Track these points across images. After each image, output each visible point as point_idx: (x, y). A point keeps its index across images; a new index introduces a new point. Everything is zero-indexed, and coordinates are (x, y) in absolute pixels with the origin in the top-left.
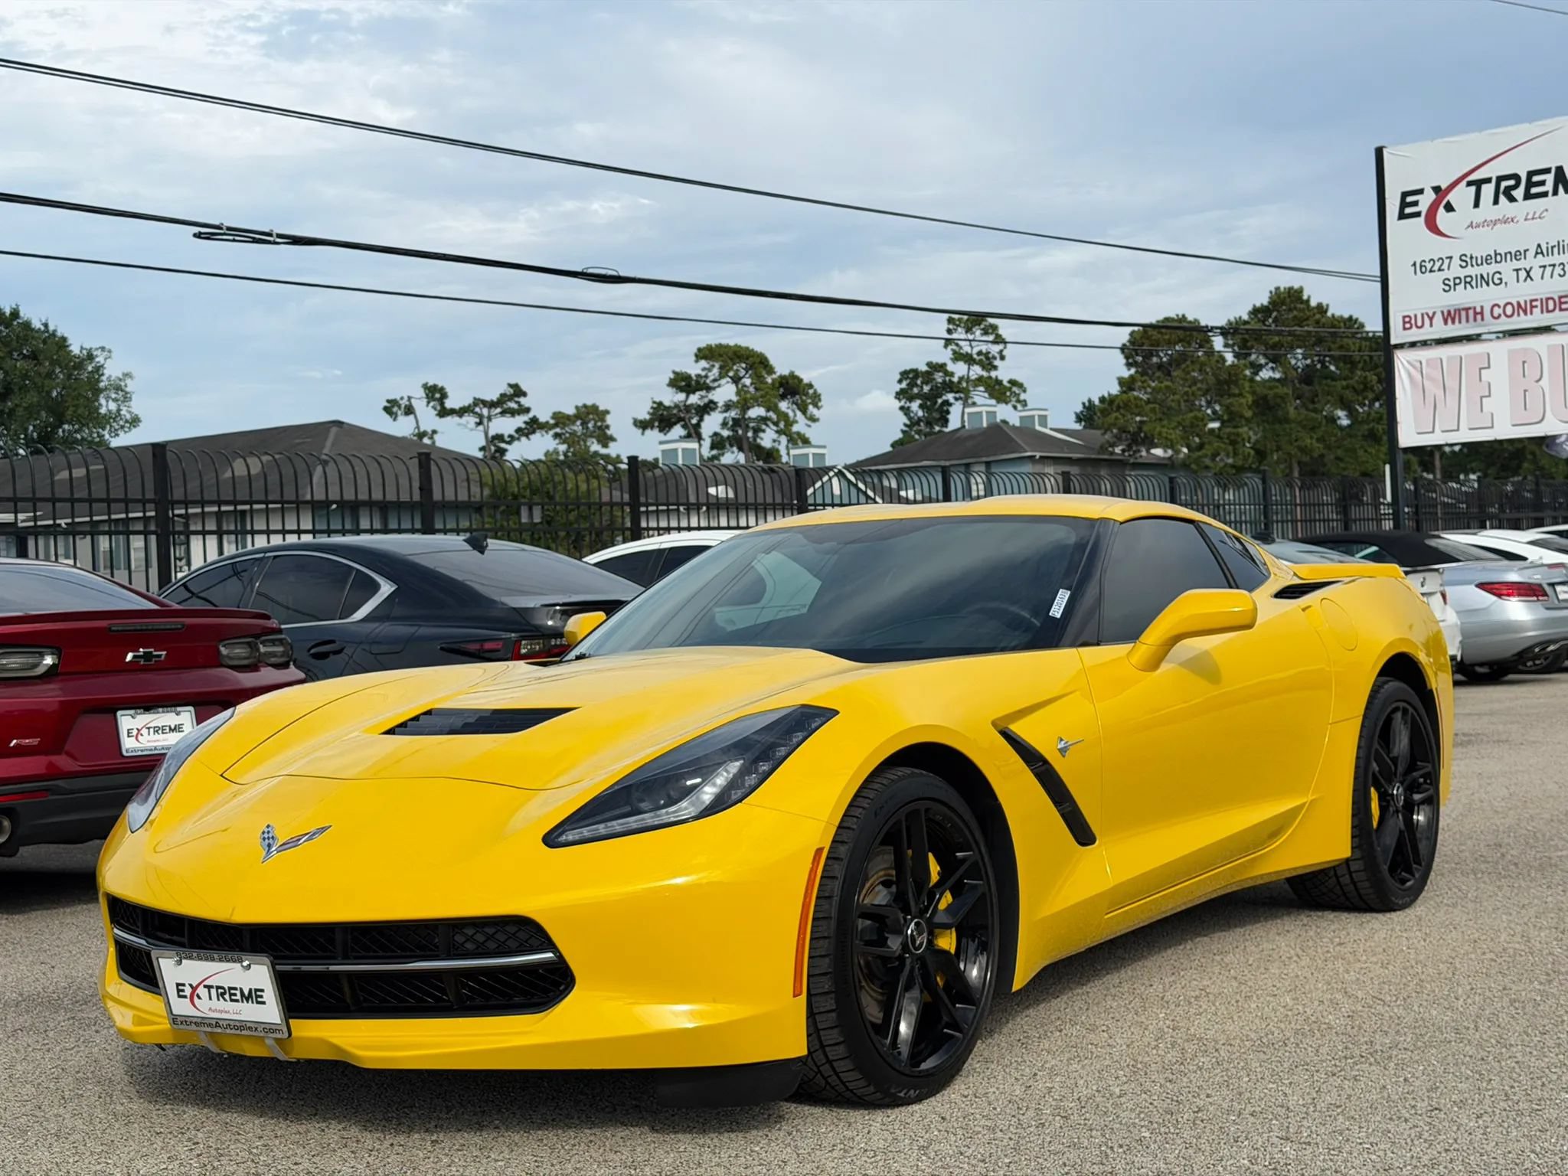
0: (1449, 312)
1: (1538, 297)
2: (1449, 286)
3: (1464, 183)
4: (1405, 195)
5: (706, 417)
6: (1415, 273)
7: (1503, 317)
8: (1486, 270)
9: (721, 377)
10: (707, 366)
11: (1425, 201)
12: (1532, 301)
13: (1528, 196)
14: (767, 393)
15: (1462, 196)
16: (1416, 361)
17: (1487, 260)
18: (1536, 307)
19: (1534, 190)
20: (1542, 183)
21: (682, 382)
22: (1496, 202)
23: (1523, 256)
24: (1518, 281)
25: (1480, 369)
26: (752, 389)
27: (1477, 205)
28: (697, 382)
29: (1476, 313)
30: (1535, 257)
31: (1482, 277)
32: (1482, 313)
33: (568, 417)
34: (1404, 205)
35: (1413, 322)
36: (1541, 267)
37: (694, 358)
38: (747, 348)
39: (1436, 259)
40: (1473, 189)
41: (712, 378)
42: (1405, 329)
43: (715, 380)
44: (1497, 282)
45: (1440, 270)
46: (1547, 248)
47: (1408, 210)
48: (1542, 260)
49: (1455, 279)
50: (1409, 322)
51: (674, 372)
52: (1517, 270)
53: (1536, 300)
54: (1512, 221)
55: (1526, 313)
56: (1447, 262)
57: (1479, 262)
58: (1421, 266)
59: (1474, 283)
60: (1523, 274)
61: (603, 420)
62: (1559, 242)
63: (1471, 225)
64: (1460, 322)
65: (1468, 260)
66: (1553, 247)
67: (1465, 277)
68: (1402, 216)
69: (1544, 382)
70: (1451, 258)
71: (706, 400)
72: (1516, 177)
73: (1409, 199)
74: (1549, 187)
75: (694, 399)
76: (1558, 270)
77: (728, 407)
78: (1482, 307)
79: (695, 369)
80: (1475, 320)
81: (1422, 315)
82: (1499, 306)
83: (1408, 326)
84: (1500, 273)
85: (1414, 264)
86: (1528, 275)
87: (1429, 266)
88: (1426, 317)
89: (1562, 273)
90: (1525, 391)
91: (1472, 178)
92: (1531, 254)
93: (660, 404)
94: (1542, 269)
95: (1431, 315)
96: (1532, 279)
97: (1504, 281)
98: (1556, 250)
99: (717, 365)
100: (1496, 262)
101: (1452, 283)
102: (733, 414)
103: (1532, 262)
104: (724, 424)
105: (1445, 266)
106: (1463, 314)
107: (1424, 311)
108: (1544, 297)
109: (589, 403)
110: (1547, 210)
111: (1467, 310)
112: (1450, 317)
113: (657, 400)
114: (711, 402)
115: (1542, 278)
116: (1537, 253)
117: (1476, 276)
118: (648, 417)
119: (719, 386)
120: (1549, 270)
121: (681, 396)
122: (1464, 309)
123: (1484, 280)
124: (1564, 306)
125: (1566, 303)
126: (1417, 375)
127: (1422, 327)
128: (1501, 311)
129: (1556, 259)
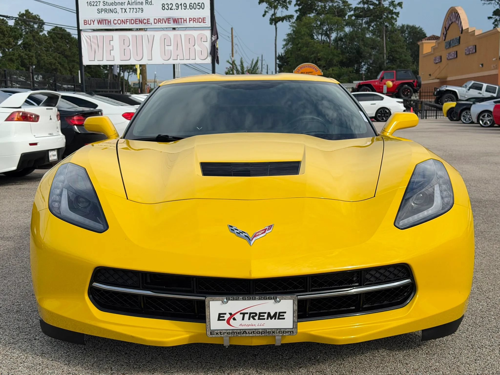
0: (99, 20)
1: (129, 19)
2: (99, 11)
6: (88, 6)
7: (117, 24)
8: (111, 7)
12: (126, 20)
16: (89, 36)
17: (112, 4)
18: (128, 22)
23: (123, 4)
24: (122, 12)
25: (110, 41)
29: (108, 22)
31: (110, 10)
32: (110, 22)
35: (87, 22)
39: (95, 1)
42: (85, 24)
44: (115, 12)
45: (96, 5)
46: (131, 3)
48: (129, 6)
49: (101, 9)
50: (86, 22)
52: (122, 9)
53: (128, 20)
55: (124, 24)
56: (98, 3)
57: (109, 4)
58: (90, 4)
59: (108, 11)
60: (124, 10)
64: (103, 24)
65: (106, 3)
66: (133, 2)
67: (105, 9)
69: (130, 47)
70: (100, 2)
76: (135, 10)
78: (110, 20)
80: (108, 24)
81: (91, 20)
82: (116, 20)
83: (86, 23)
84: (116, 9)
85: (87, 3)
86: (125, 11)
87: (93, 4)
88: (92, 21)
90: (125, 49)
94: (130, 9)
95: (93, 20)
96: (127, 12)
97: (118, 12)
98: (134, 3)
100: (115, 5)
103: (126, 7)
105: (98, 4)
106: (104, 21)
107: (91, 19)
108: (130, 19)
111: (105, 20)
112: (100, 22)
115: (130, 12)
116: (128, 4)
117: (108, 9)
120: (132, 10)
123: (111, 11)
124: (137, 23)
125: (137, 21)
126: (89, 41)
127: (90, 24)
128: (116, 22)
129: (134, 6)
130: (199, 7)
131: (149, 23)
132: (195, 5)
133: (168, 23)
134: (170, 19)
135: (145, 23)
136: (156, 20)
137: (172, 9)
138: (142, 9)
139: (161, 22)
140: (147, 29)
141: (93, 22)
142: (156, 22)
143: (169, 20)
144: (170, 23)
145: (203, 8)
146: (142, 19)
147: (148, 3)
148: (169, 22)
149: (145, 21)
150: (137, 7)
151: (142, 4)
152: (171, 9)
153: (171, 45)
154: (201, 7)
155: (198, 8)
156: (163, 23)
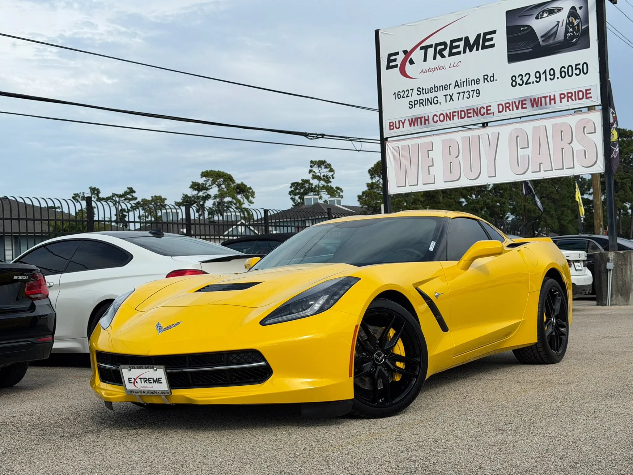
0: (412, 120)
1: (457, 110)
2: (412, 105)
3: (419, 48)
4: (390, 55)
5: (207, 201)
6: (396, 99)
7: (439, 121)
8: (430, 96)
9: (212, 184)
10: (206, 179)
11: (400, 58)
12: (453, 112)
13: (451, 54)
14: (231, 191)
15: (417, 55)
16: (397, 147)
17: (431, 90)
18: (455, 115)
19: (454, 51)
20: (458, 46)
21: (196, 186)
22: (435, 58)
23: (448, 88)
24: (446, 102)
25: (428, 151)
26: (225, 190)
27: (425, 60)
28: (203, 187)
29: (425, 120)
30: (455, 88)
31: (428, 100)
32: (428, 120)
33: (148, 201)
34: (389, 61)
35: (394, 125)
36: (457, 93)
37: (200, 176)
38: (224, 172)
39: (405, 90)
40: (423, 51)
41: (208, 185)
42: (390, 129)
43: (210, 186)
44: (436, 102)
45: (407, 96)
46: (461, 82)
47: (391, 64)
48: (458, 90)
49: (415, 101)
50: (393, 125)
51: (192, 182)
52: (446, 96)
53: (455, 112)
54: (443, 68)
55: (450, 120)
56: (411, 91)
57: (427, 92)
58: (398, 95)
59: (424, 103)
60: (448, 98)
61: (164, 202)
62: (466, 79)
63: (422, 72)
64: (417, 125)
65: (421, 90)
66: (463, 82)
67: (420, 100)
68: (389, 67)
69: (460, 158)
70: (413, 89)
71: (206, 194)
72: (444, 44)
73: (392, 58)
74: (461, 49)
75: (201, 194)
76: (466, 95)
77: (215, 197)
78: (428, 116)
79: (201, 181)
80: (425, 124)
81: (399, 121)
82: (437, 116)
83: (392, 127)
84: (437, 97)
85: (395, 94)
86: (451, 98)
87: (402, 94)
88: (401, 123)
89: (468, 96)
90: (451, 163)
91: (422, 45)
92: (452, 86)
93: (186, 195)
96: (453, 101)
97: (439, 101)
98: (465, 83)
99: (211, 179)
100: (435, 91)
101: (413, 104)
102: (218, 200)
103: (453, 91)
104: (214, 204)
105: (410, 95)
106: (419, 120)
107: (400, 119)
108: (459, 110)
109: (158, 195)
110: (460, 62)
111: (421, 118)
112: (412, 122)
113: (185, 194)
114: (208, 195)
115: (458, 99)
116: (455, 86)
117: (425, 99)
118: (181, 201)
119: (211, 188)
120: (462, 95)
121: (196, 192)
122: (419, 118)
123: (430, 101)
124: (469, 115)
125: (471, 113)
126: (397, 154)
127: (399, 128)
128: (438, 118)
129: (465, 89)
130: (577, 72)
131: (491, 113)
132: (570, 68)
133: (522, 108)
134: (525, 100)
135: (482, 113)
136: (501, 107)
137: (530, 83)
138: (478, 92)
139: (511, 108)
140: (487, 123)
141: (403, 124)
142: (501, 109)
143: (524, 102)
144: (526, 108)
145: (585, 71)
146: (477, 108)
147: (489, 79)
148: (524, 106)
149: (483, 111)
150: (470, 88)
151: (477, 82)
152: (527, 83)
153: (528, 147)
154: (582, 71)
155: (576, 74)
156: (513, 110)
